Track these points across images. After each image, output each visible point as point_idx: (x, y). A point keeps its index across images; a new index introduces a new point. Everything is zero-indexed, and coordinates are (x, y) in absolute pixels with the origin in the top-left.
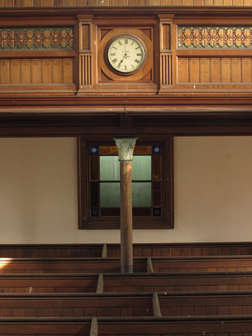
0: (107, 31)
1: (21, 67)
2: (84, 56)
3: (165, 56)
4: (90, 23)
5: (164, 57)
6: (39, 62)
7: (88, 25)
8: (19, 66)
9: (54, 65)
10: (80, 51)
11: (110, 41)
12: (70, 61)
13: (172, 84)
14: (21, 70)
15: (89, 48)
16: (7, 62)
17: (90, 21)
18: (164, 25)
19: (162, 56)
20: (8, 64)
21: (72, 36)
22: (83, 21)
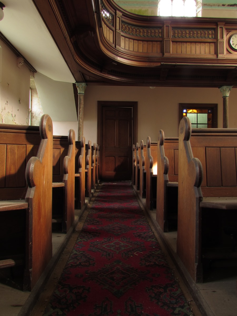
0: (229, 32)
1: (191, 46)
2: (221, 42)
4: (223, 27)
6: (199, 44)
8: (190, 46)
9: (206, 46)
10: (219, 39)
11: (231, 35)
12: (213, 44)
14: (191, 48)
16: (185, 44)
20: (185, 45)
21: (214, 33)
22: (220, 26)
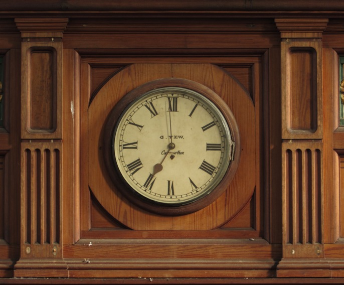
2: (38, 151)
3: (299, 151)
4: (58, 46)
5: (295, 156)
7: (51, 51)
10: (24, 135)
11: (119, 102)
13: (319, 240)
15: (53, 126)
17: (57, 39)
18: (293, 50)
19: (289, 152)
22: (33, 39)
